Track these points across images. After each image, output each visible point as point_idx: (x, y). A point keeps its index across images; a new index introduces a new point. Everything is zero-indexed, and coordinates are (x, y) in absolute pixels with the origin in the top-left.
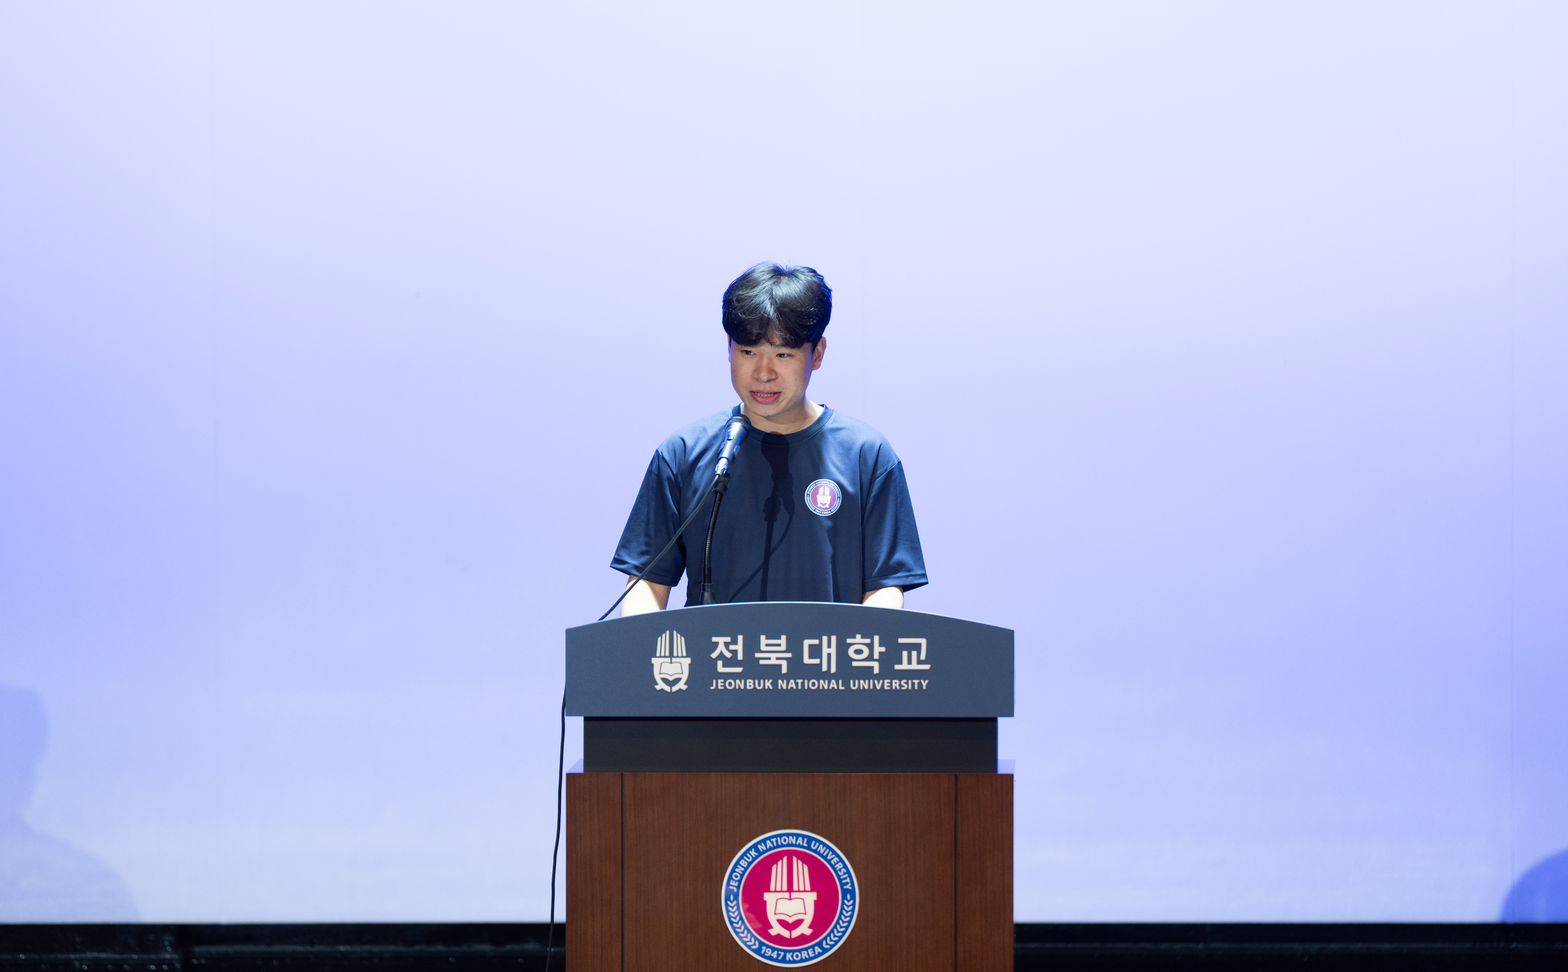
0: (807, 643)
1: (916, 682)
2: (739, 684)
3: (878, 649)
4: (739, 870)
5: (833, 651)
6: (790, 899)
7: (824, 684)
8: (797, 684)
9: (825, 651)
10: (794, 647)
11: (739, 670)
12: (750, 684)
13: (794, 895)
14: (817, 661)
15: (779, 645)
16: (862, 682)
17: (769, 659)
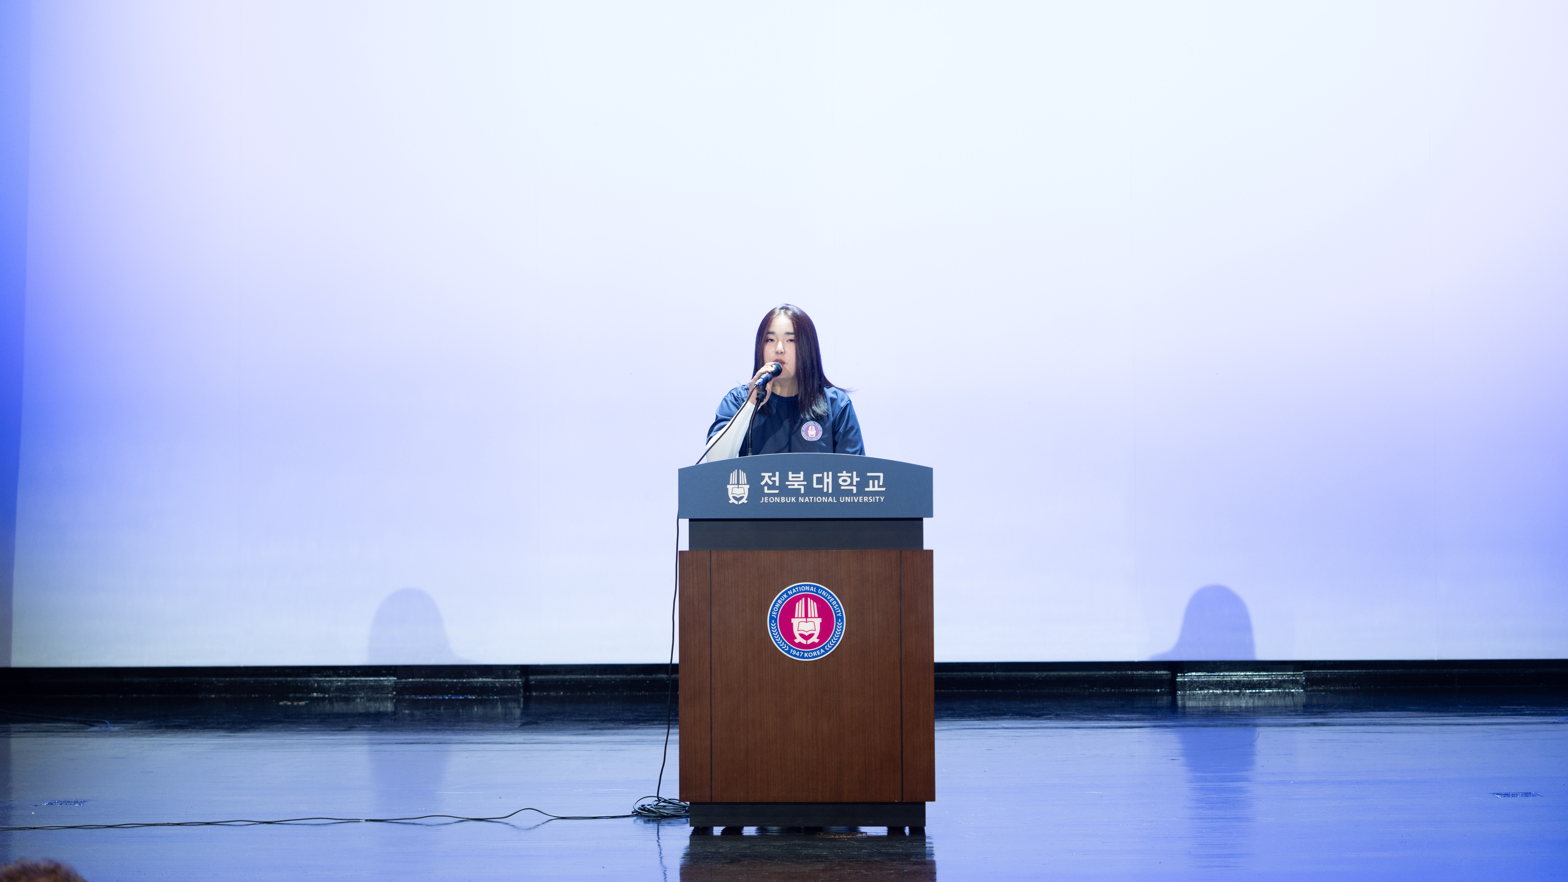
0: (815, 476)
1: (877, 498)
2: (777, 500)
3: (856, 479)
4: (777, 605)
5: (830, 480)
6: (806, 622)
7: (825, 499)
8: (809, 499)
9: (826, 480)
10: (808, 478)
11: (777, 491)
12: (783, 499)
13: (808, 620)
14: (821, 486)
15: (799, 477)
16: (847, 498)
17: (794, 485)
